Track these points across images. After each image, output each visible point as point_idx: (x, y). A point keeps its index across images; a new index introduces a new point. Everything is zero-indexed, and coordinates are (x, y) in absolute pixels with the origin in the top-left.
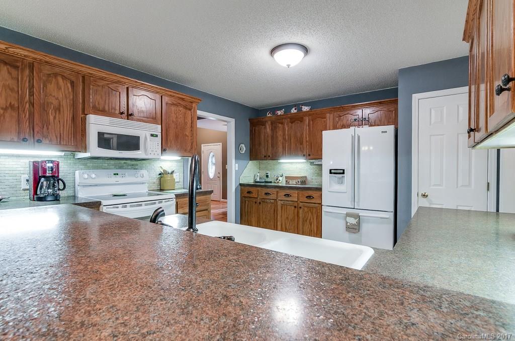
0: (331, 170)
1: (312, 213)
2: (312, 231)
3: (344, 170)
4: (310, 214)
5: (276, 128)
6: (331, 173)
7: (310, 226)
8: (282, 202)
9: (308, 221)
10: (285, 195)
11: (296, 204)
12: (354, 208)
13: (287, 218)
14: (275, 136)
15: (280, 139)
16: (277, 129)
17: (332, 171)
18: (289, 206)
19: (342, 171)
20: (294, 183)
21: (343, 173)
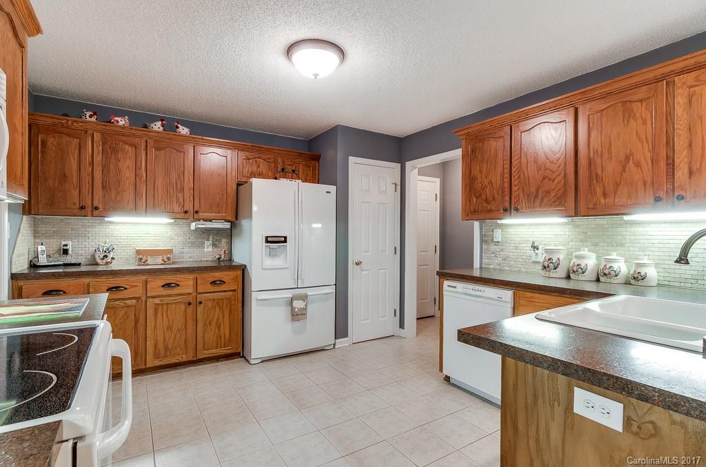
0: (267, 238)
1: (221, 309)
2: (220, 337)
3: (285, 238)
4: (217, 310)
5: (115, 151)
6: (267, 242)
7: (217, 331)
8: (157, 301)
9: (214, 323)
10: (163, 286)
11: (190, 299)
12: (297, 288)
13: (170, 328)
14: (112, 167)
15: (128, 175)
16: (120, 155)
17: (269, 239)
18: (174, 306)
19: (283, 239)
20: (160, 261)
21: (285, 241)
